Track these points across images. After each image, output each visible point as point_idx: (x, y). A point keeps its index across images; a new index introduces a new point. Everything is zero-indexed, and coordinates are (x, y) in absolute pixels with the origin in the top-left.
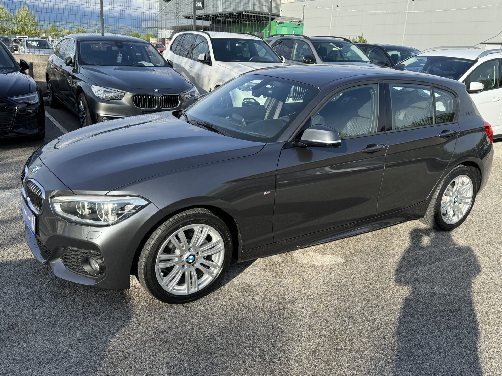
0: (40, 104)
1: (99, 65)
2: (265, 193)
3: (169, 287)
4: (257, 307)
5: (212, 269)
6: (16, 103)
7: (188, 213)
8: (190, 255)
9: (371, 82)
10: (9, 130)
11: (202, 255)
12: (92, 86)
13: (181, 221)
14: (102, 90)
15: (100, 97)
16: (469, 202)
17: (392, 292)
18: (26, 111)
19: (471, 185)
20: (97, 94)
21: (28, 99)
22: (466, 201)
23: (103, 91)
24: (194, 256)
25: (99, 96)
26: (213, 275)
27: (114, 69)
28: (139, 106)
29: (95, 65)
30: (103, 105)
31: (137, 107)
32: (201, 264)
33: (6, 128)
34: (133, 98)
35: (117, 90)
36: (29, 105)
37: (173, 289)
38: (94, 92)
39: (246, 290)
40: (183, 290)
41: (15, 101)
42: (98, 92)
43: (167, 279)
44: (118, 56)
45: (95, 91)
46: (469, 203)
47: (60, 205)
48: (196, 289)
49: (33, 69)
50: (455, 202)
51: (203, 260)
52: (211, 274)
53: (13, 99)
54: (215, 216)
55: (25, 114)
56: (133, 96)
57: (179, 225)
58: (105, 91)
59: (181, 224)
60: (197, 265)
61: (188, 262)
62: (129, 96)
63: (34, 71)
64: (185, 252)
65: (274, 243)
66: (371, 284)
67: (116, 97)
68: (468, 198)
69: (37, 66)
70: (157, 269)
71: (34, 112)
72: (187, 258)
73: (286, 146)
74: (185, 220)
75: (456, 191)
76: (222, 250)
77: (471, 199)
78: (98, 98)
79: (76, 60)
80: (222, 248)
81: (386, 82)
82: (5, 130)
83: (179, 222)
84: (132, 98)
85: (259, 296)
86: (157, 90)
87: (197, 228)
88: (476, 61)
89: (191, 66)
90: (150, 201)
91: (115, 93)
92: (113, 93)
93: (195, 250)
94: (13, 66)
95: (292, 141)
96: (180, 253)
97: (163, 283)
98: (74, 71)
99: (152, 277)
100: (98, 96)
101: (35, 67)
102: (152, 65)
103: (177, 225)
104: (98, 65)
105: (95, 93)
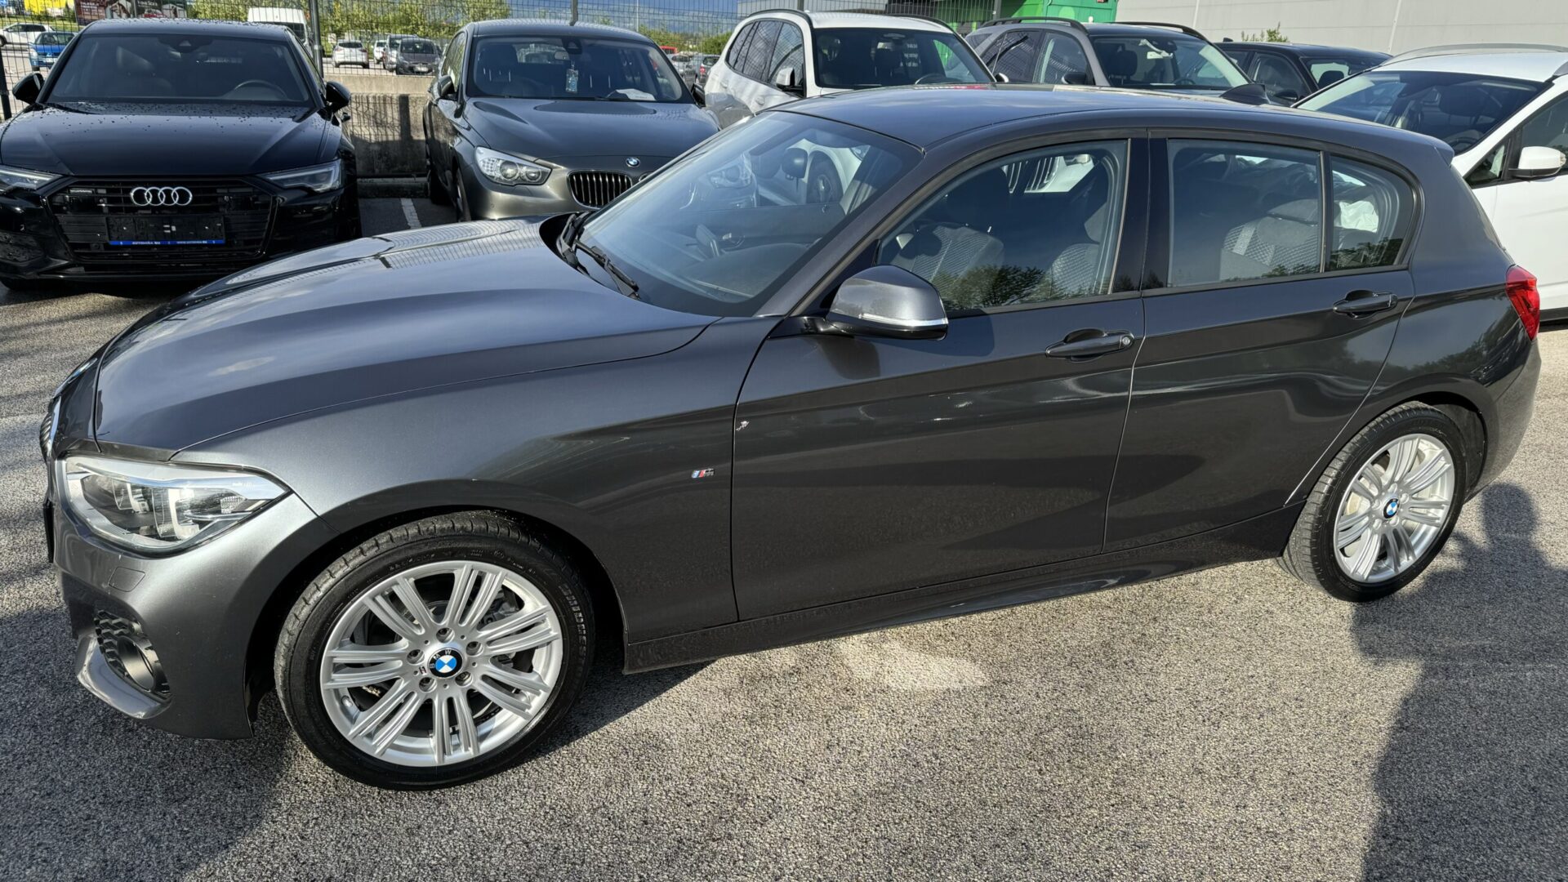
0: (342, 191)
1: (515, 97)
2: (696, 474)
3: (374, 743)
4: (646, 823)
5: (528, 694)
6: (278, 187)
7: (424, 529)
8: (442, 653)
9: (1105, 134)
10: (258, 255)
11: (488, 653)
12: (479, 148)
13: (399, 552)
14: (499, 160)
15: (493, 177)
16: (1438, 519)
17: (1100, 809)
18: (315, 208)
19: (1447, 466)
20: (488, 170)
21: (313, 179)
22: (1430, 515)
23: (501, 162)
24: (454, 653)
25: (493, 174)
26: (527, 710)
27: (535, 108)
28: (587, 203)
29: (504, 97)
30: (499, 197)
31: (581, 204)
32: (485, 678)
33: (253, 250)
34: (570, 181)
35: (533, 159)
36: (311, 193)
37: (392, 746)
38: (481, 164)
39: (643, 758)
40: (427, 752)
41: (276, 183)
42: (490, 165)
43: (367, 719)
44: (571, 75)
45: (484, 162)
46: (1437, 521)
47: (82, 480)
48: (471, 749)
50: (1387, 516)
51: (491, 667)
52: (520, 709)
53: (271, 178)
54: (523, 539)
55: (311, 215)
56: (571, 176)
57: (393, 565)
58: (507, 163)
59: (399, 562)
60: (474, 682)
61: (435, 672)
62: (562, 173)
64: (426, 642)
65: (739, 621)
66: (1040, 771)
67: (534, 178)
68: (1438, 505)
69: (418, 102)
70: (325, 690)
71: (330, 210)
72: (433, 661)
73: (783, 329)
74: (411, 548)
75: (1392, 481)
76: (555, 638)
77: (1446, 507)
78: (489, 179)
79: (462, 85)
80: (553, 633)
81: (1160, 134)
82: (250, 253)
83: (389, 556)
84: (568, 180)
85: (669, 785)
86: (633, 162)
87: (463, 571)
88: (1549, 84)
89: (763, 102)
90: (289, 488)
91: (529, 167)
92: (525, 169)
93: (463, 637)
94: (306, 97)
95: (802, 315)
96: (407, 646)
97: (352, 732)
98: (458, 113)
99: (309, 711)
100: (488, 173)
102: (650, 97)
103: (385, 563)
104: (510, 97)
105: (484, 166)
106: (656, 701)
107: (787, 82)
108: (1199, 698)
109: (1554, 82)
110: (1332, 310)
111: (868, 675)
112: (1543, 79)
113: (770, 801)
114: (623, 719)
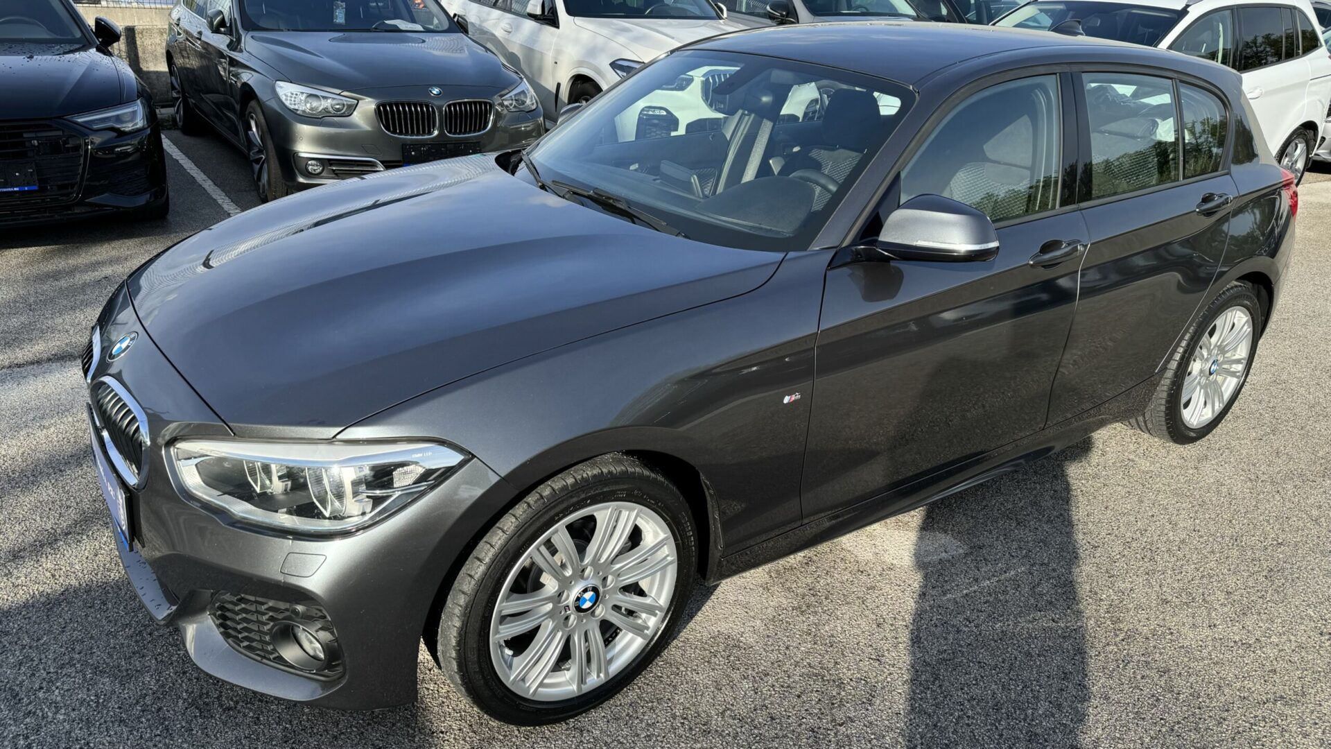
0: (149, 131)
1: (293, 30)
2: (786, 400)
3: (527, 685)
5: (644, 616)
6: (88, 129)
7: (580, 477)
8: (585, 591)
10: (73, 200)
11: (617, 585)
12: (278, 82)
13: (562, 502)
14: (302, 93)
15: (297, 110)
16: (1239, 372)
18: (116, 150)
19: (1249, 330)
20: (291, 104)
21: (118, 119)
22: (1232, 370)
23: (305, 95)
24: (595, 589)
25: (296, 107)
26: (646, 631)
27: (330, 40)
28: (394, 132)
29: (282, 31)
30: (304, 130)
31: (389, 133)
32: (617, 608)
33: (68, 195)
34: (378, 111)
35: (338, 91)
36: (121, 134)
37: (541, 685)
38: (283, 98)
39: (732, 658)
40: (565, 684)
41: (84, 124)
42: (293, 99)
43: (520, 662)
44: (338, 7)
45: (286, 96)
46: (1238, 374)
47: (196, 465)
48: (602, 675)
49: (138, 42)
50: (1211, 374)
51: (620, 596)
52: (639, 630)
53: (79, 120)
54: (653, 475)
55: (114, 156)
56: (378, 107)
57: (557, 514)
58: (311, 95)
59: (562, 512)
60: (601, 612)
61: (579, 609)
62: (368, 105)
63: (138, 46)
64: (571, 583)
65: (802, 525)
67: (338, 110)
68: (1238, 361)
70: (494, 643)
71: (136, 150)
72: (578, 599)
73: (839, 259)
74: (572, 497)
75: (1216, 346)
76: (671, 563)
77: (1245, 362)
78: (294, 112)
79: (235, 19)
80: (669, 559)
81: (1075, 68)
82: (65, 198)
83: (554, 507)
84: (375, 110)
86: (436, 91)
87: (603, 513)
88: (1184, 12)
89: (510, 30)
90: (470, 453)
91: (334, 99)
92: (329, 101)
93: (599, 573)
94: (78, 35)
95: (854, 243)
96: (557, 588)
97: (512, 678)
98: (234, 46)
99: (480, 667)
100: (292, 107)
101: (140, 35)
102: (419, 27)
103: (552, 513)
104: (289, 30)
105: (287, 100)
106: (709, 603)
107: (538, 11)
108: (1128, 540)
109: (1188, 9)
110: (1195, 211)
111: (869, 556)
112: (1179, 7)
113: (863, 682)
114: (691, 624)
